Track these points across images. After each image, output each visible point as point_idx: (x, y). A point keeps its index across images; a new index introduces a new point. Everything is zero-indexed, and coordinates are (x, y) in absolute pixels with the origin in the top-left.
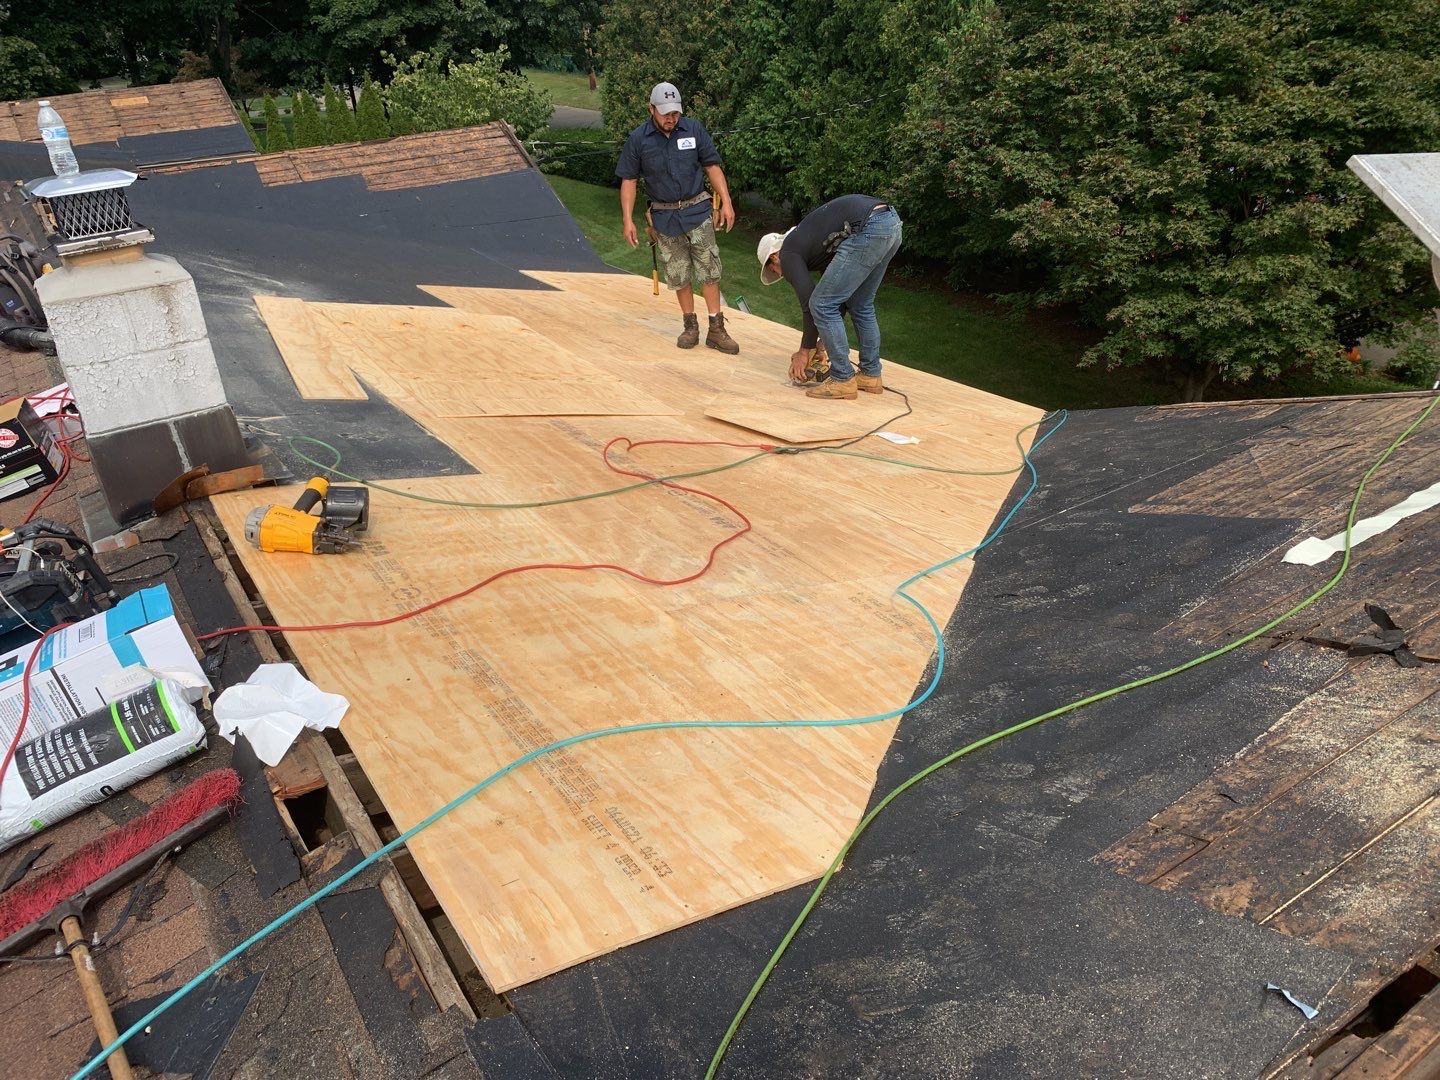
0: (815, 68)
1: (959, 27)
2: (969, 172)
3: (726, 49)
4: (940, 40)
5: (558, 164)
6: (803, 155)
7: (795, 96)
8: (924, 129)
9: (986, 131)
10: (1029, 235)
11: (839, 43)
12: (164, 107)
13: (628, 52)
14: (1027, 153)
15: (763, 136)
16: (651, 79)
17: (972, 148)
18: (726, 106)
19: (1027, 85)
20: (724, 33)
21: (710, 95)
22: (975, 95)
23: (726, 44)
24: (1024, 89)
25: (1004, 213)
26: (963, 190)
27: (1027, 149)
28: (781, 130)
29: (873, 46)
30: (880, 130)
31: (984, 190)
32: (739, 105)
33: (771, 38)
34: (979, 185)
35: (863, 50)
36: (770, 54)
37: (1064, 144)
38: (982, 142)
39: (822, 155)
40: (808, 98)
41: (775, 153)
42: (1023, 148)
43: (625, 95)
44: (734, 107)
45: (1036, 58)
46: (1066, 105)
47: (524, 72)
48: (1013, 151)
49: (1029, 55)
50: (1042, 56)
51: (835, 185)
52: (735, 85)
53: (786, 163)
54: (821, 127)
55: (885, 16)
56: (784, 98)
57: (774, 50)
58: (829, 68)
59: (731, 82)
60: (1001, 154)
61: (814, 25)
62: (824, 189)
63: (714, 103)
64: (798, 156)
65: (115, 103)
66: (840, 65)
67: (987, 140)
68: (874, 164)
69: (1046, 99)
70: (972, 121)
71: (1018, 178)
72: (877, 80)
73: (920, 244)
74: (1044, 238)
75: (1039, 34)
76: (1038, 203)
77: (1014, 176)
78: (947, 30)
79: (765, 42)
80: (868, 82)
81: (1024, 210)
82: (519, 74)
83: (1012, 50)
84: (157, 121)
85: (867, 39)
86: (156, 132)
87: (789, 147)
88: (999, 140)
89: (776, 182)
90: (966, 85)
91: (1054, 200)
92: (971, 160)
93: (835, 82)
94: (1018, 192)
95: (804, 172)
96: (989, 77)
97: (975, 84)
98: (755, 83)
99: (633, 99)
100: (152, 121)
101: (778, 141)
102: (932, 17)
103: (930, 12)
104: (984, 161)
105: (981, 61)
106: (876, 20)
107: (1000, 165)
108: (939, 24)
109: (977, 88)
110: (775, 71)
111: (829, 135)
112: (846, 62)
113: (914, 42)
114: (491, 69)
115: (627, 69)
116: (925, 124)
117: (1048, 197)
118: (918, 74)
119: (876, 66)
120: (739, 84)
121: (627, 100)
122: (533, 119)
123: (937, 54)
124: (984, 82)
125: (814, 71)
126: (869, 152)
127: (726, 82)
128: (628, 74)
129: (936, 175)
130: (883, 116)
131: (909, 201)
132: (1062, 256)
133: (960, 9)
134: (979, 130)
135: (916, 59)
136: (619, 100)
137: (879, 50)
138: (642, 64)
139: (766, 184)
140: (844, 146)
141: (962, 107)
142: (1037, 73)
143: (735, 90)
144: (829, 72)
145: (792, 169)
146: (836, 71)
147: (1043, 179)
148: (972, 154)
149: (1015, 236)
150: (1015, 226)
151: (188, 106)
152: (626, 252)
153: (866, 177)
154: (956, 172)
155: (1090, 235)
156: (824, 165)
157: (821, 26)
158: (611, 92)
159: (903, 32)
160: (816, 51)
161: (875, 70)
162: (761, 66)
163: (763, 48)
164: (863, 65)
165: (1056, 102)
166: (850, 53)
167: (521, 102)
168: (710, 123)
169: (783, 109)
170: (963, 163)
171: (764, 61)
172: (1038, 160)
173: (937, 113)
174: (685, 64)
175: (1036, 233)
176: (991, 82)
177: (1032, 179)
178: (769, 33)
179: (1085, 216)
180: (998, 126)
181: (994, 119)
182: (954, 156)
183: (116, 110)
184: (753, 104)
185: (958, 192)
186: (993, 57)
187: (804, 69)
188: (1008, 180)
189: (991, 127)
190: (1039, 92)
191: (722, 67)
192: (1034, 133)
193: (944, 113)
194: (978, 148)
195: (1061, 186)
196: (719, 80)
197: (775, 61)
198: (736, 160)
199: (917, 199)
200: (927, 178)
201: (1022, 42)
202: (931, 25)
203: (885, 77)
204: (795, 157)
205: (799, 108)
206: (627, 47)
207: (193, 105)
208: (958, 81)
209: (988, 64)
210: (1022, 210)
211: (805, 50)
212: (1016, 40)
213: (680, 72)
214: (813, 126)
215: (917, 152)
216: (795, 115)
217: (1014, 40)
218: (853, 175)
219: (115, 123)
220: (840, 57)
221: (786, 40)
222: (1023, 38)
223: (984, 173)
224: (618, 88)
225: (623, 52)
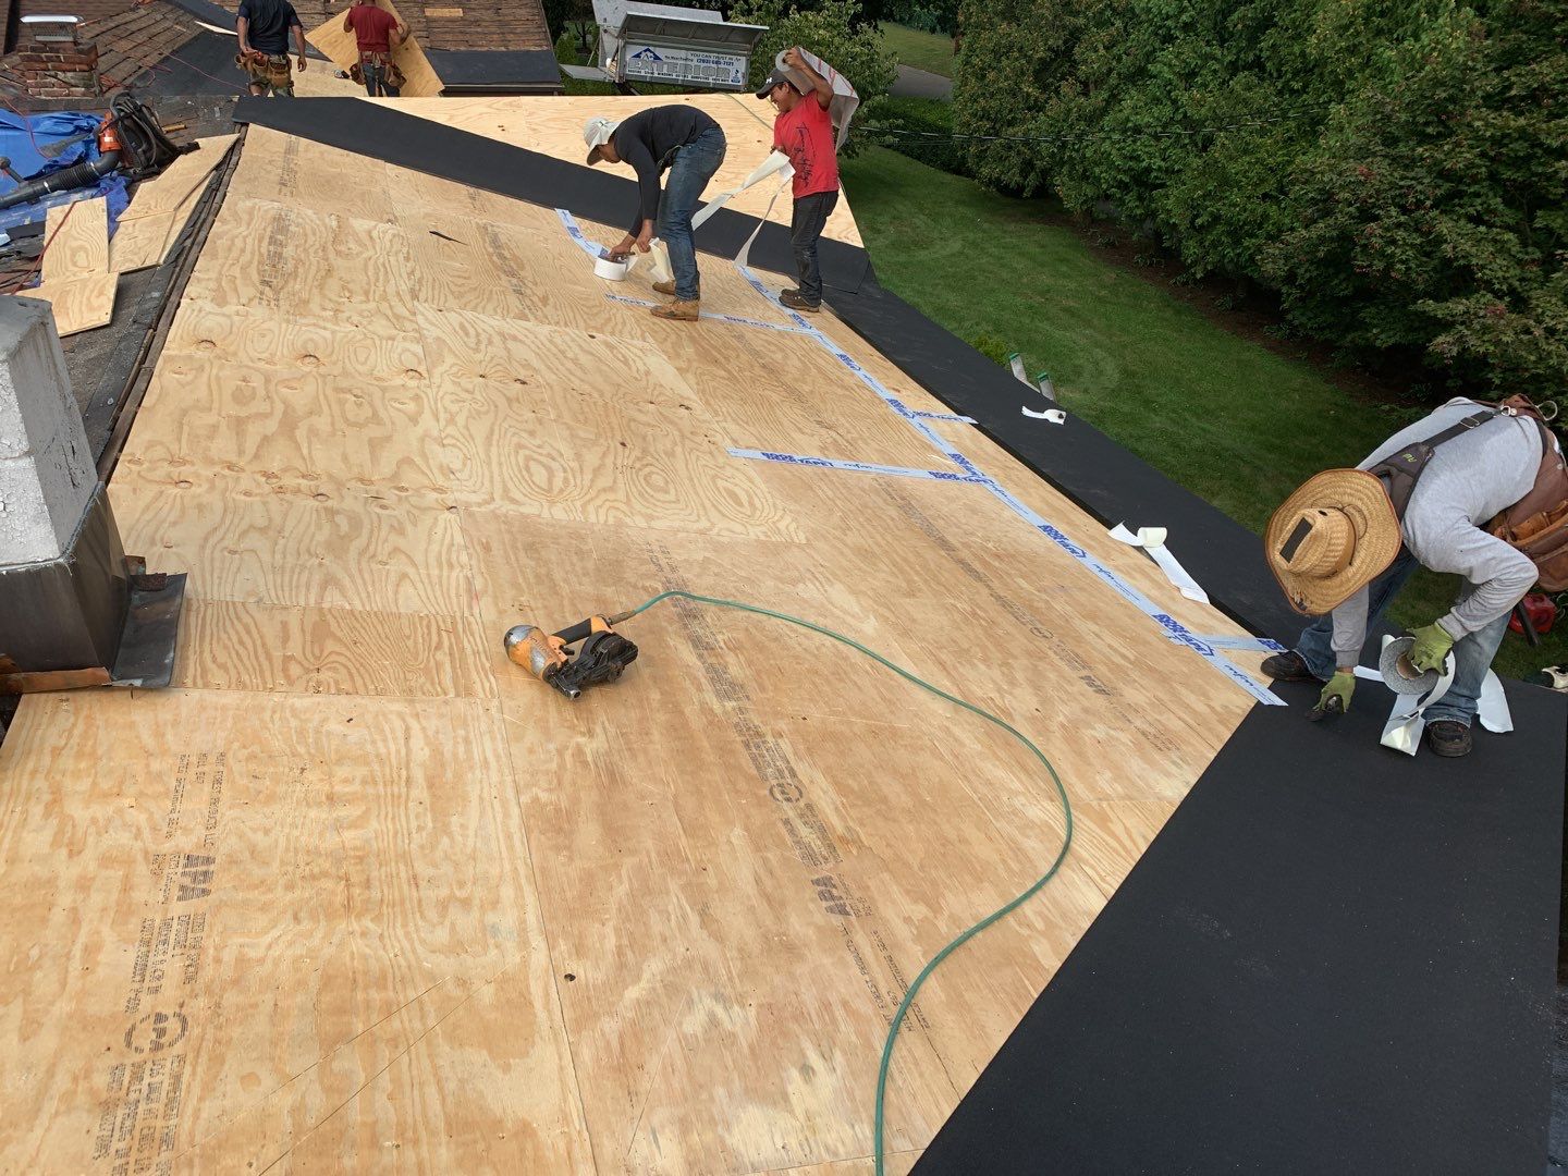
0: (1217, 67)
1: (1417, 39)
2: (1393, 242)
3: (1113, 30)
4: (1388, 53)
5: (889, 139)
6: (1179, 171)
7: (1184, 98)
8: (1340, 174)
9: (1429, 191)
10: (1461, 340)
11: (1253, 40)
12: (477, 23)
13: (996, 19)
14: (1482, 229)
15: (1134, 142)
16: (1016, 54)
17: (1404, 210)
18: (1099, 97)
19: (1504, 136)
20: (1114, 10)
21: (1081, 82)
22: (1424, 139)
23: (1113, 24)
24: (1497, 142)
25: (1429, 306)
26: (1379, 265)
27: (1484, 223)
28: (1157, 138)
29: (1297, 49)
30: (1284, 155)
31: (1408, 269)
32: (1114, 98)
33: (1169, 23)
34: (1403, 262)
35: (1283, 51)
36: (1163, 43)
37: (1538, 224)
38: (1419, 204)
39: (1203, 174)
40: (1200, 104)
41: (1144, 164)
42: (1477, 220)
43: (982, 69)
44: (1108, 102)
45: (1523, 99)
46: (1556, 172)
47: (882, 25)
48: (1462, 222)
49: (1513, 93)
50: (1534, 97)
51: (1212, 213)
52: (1114, 75)
53: (1156, 178)
54: (1208, 142)
55: (1321, 13)
56: (1170, 98)
57: (1169, 39)
58: (1234, 69)
59: (1110, 71)
60: (1444, 226)
61: (1226, 14)
62: (1197, 216)
63: (1086, 94)
64: (1173, 172)
65: (429, 12)
66: (1248, 67)
67: (1428, 203)
68: (1265, 196)
69: (1528, 158)
70: (1412, 174)
71: (1462, 262)
72: (1292, 92)
73: (1304, 320)
74: (1482, 350)
75: (1534, 66)
76: (1482, 300)
77: (1456, 259)
78: (1400, 40)
79: (1160, 27)
80: (1280, 93)
81: (1461, 308)
82: (876, 27)
83: (1492, 83)
84: (467, 37)
85: (1291, 38)
86: (462, 48)
87: (1164, 160)
88: (1444, 204)
89: (1140, 198)
90: (1415, 123)
91: (1507, 299)
92: (1399, 225)
93: (1238, 88)
94: (1459, 279)
95: (1176, 192)
96: (1450, 116)
97: (1427, 124)
98: (1139, 75)
99: (991, 76)
100: (461, 37)
101: (1151, 150)
102: (1382, 22)
103: (1382, 14)
104: (1417, 230)
105: (1444, 95)
106: (1308, 16)
107: (1440, 240)
108: (1391, 32)
109: (1430, 130)
110: (1166, 64)
111: (1216, 152)
112: (1258, 65)
113: (1352, 50)
114: (835, 21)
115: (990, 39)
116: (1344, 166)
117: (1499, 295)
118: (1349, 92)
119: (1296, 73)
120: (1119, 74)
121: (984, 76)
122: (873, 84)
123: (1380, 70)
124: (1441, 122)
125: (1215, 71)
126: (1262, 181)
127: (1104, 70)
128: (991, 46)
129: (1345, 238)
130: (1290, 138)
131: (1300, 264)
132: (1504, 379)
133: (1424, 15)
134: (1419, 188)
135: (1350, 73)
136: (974, 74)
137: (1303, 54)
138: (1010, 35)
139: (1127, 198)
140: (1233, 168)
141: (1402, 149)
142: (1522, 121)
143: (1113, 80)
144: (1233, 75)
145: (1163, 186)
146: (1241, 75)
147: (1499, 269)
148: (1402, 219)
149: (1440, 339)
150: (1446, 325)
151: (502, 24)
152: (944, 253)
153: (1253, 211)
154: (1374, 240)
155: (1553, 361)
156: (1202, 186)
157: (1235, 16)
158: (967, 63)
159: (1341, 36)
160: (1222, 46)
161: (1293, 79)
162: (1150, 56)
163: (1157, 34)
164: (1279, 71)
165: (1541, 164)
166: (1265, 54)
167: (863, 63)
168: (1074, 116)
169: (1168, 110)
170: (1387, 229)
171: (1155, 50)
172: (1495, 241)
173: (1363, 153)
174: (1061, 42)
175: (1472, 341)
176: (1451, 123)
177: (1483, 267)
178: (1168, 17)
179: (1551, 332)
180: (1447, 185)
181: (1444, 175)
182: (1376, 218)
183: (429, 20)
184: (1131, 99)
185: (1370, 266)
186: (1462, 90)
187: (1201, 68)
188: (1447, 262)
189: (1439, 187)
190: (1520, 148)
191: (1102, 51)
192: (1496, 202)
193: (1374, 154)
194: (1412, 211)
195: (1522, 280)
196: (1095, 66)
197: (1168, 53)
198: (1097, 164)
199: (1312, 263)
200: (1332, 239)
201: (1506, 74)
202: (1379, 32)
203: (1304, 89)
204: (1169, 171)
205: (1185, 114)
206: (996, 14)
207: (508, 24)
208: (1404, 117)
209: (1452, 99)
210: (1458, 306)
211: (1208, 43)
212: (1498, 70)
213: (1053, 51)
214: (1199, 139)
215: (1325, 201)
216: (1179, 122)
217: (1495, 70)
218: (1235, 205)
219: (424, 34)
220: (1251, 58)
221: (1187, 27)
222: (1507, 68)
223: (1413, 246)
224: (976, 61)
225: (990, 18)
